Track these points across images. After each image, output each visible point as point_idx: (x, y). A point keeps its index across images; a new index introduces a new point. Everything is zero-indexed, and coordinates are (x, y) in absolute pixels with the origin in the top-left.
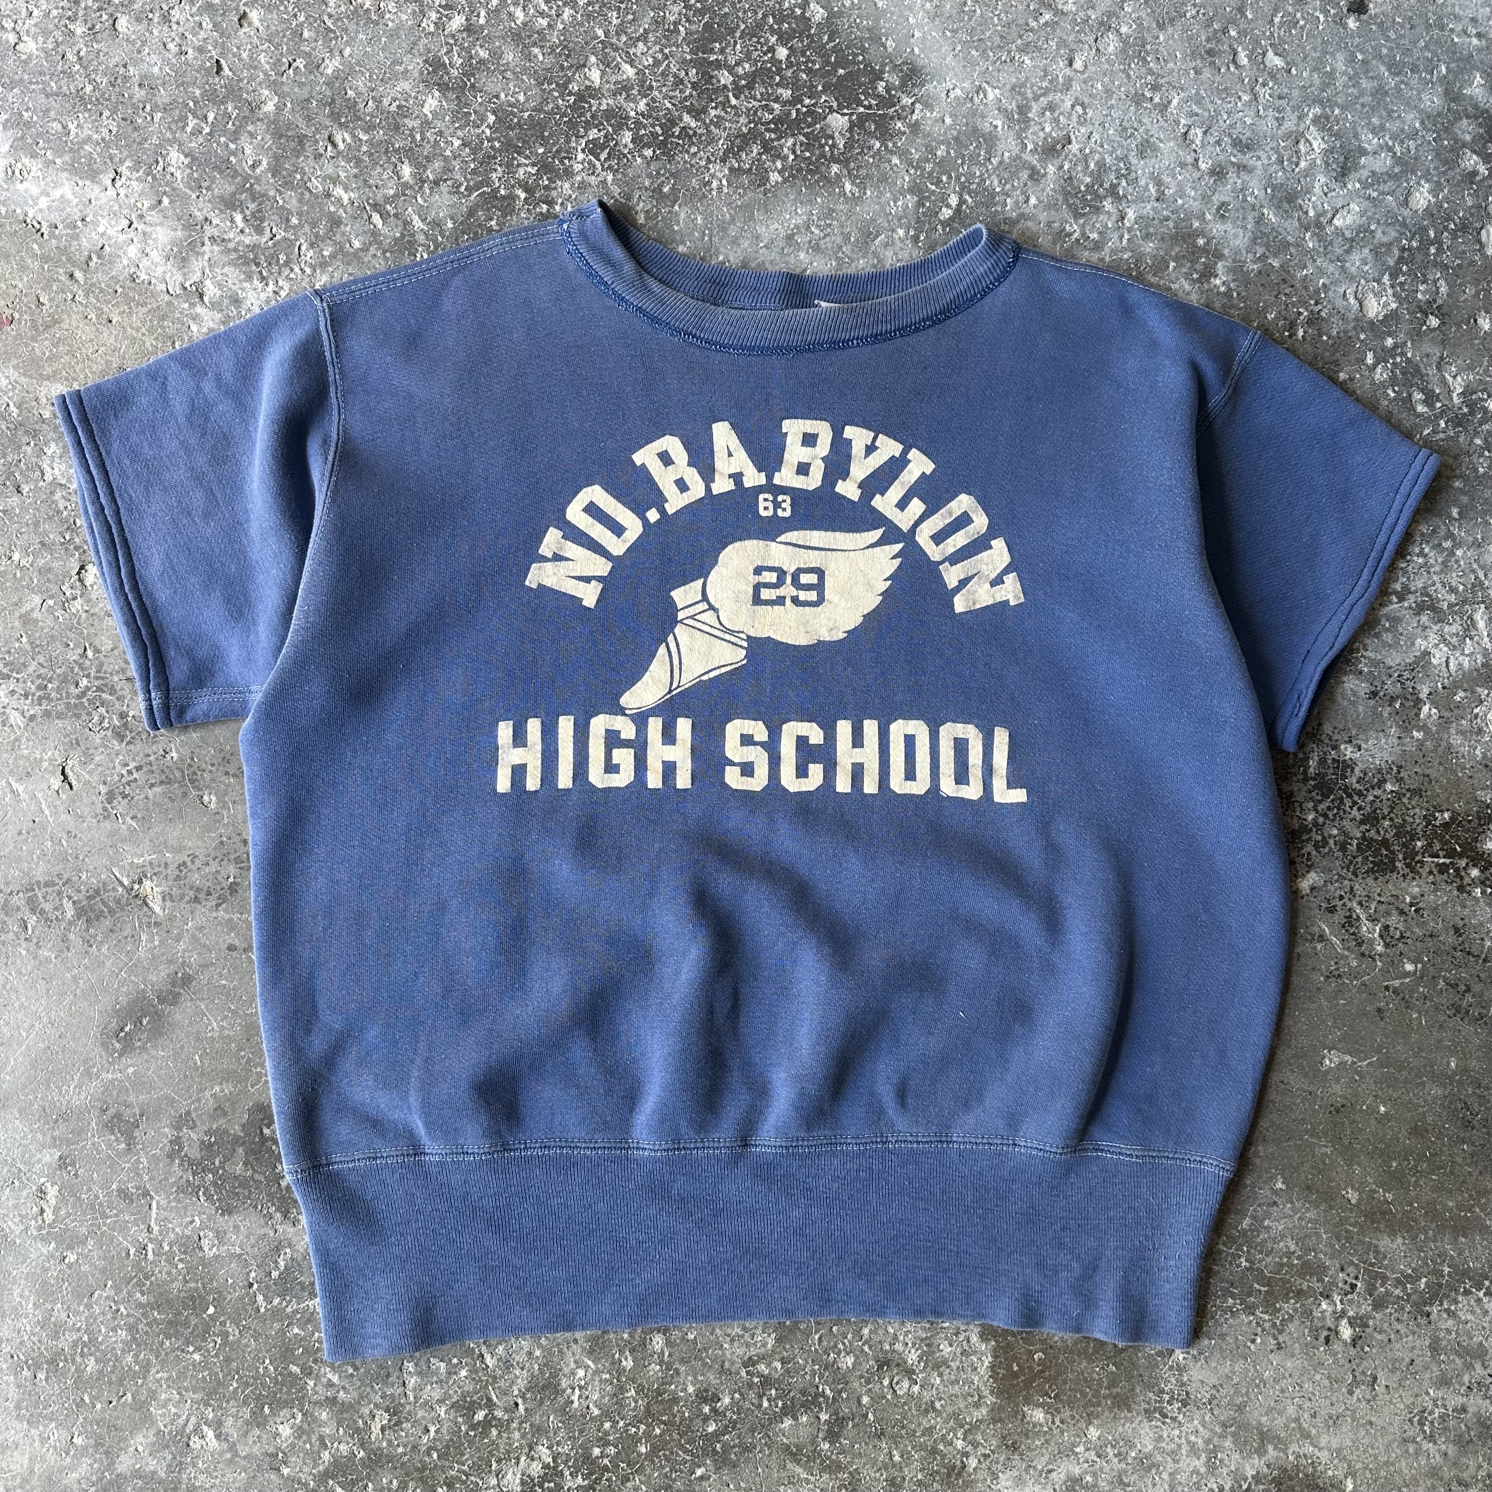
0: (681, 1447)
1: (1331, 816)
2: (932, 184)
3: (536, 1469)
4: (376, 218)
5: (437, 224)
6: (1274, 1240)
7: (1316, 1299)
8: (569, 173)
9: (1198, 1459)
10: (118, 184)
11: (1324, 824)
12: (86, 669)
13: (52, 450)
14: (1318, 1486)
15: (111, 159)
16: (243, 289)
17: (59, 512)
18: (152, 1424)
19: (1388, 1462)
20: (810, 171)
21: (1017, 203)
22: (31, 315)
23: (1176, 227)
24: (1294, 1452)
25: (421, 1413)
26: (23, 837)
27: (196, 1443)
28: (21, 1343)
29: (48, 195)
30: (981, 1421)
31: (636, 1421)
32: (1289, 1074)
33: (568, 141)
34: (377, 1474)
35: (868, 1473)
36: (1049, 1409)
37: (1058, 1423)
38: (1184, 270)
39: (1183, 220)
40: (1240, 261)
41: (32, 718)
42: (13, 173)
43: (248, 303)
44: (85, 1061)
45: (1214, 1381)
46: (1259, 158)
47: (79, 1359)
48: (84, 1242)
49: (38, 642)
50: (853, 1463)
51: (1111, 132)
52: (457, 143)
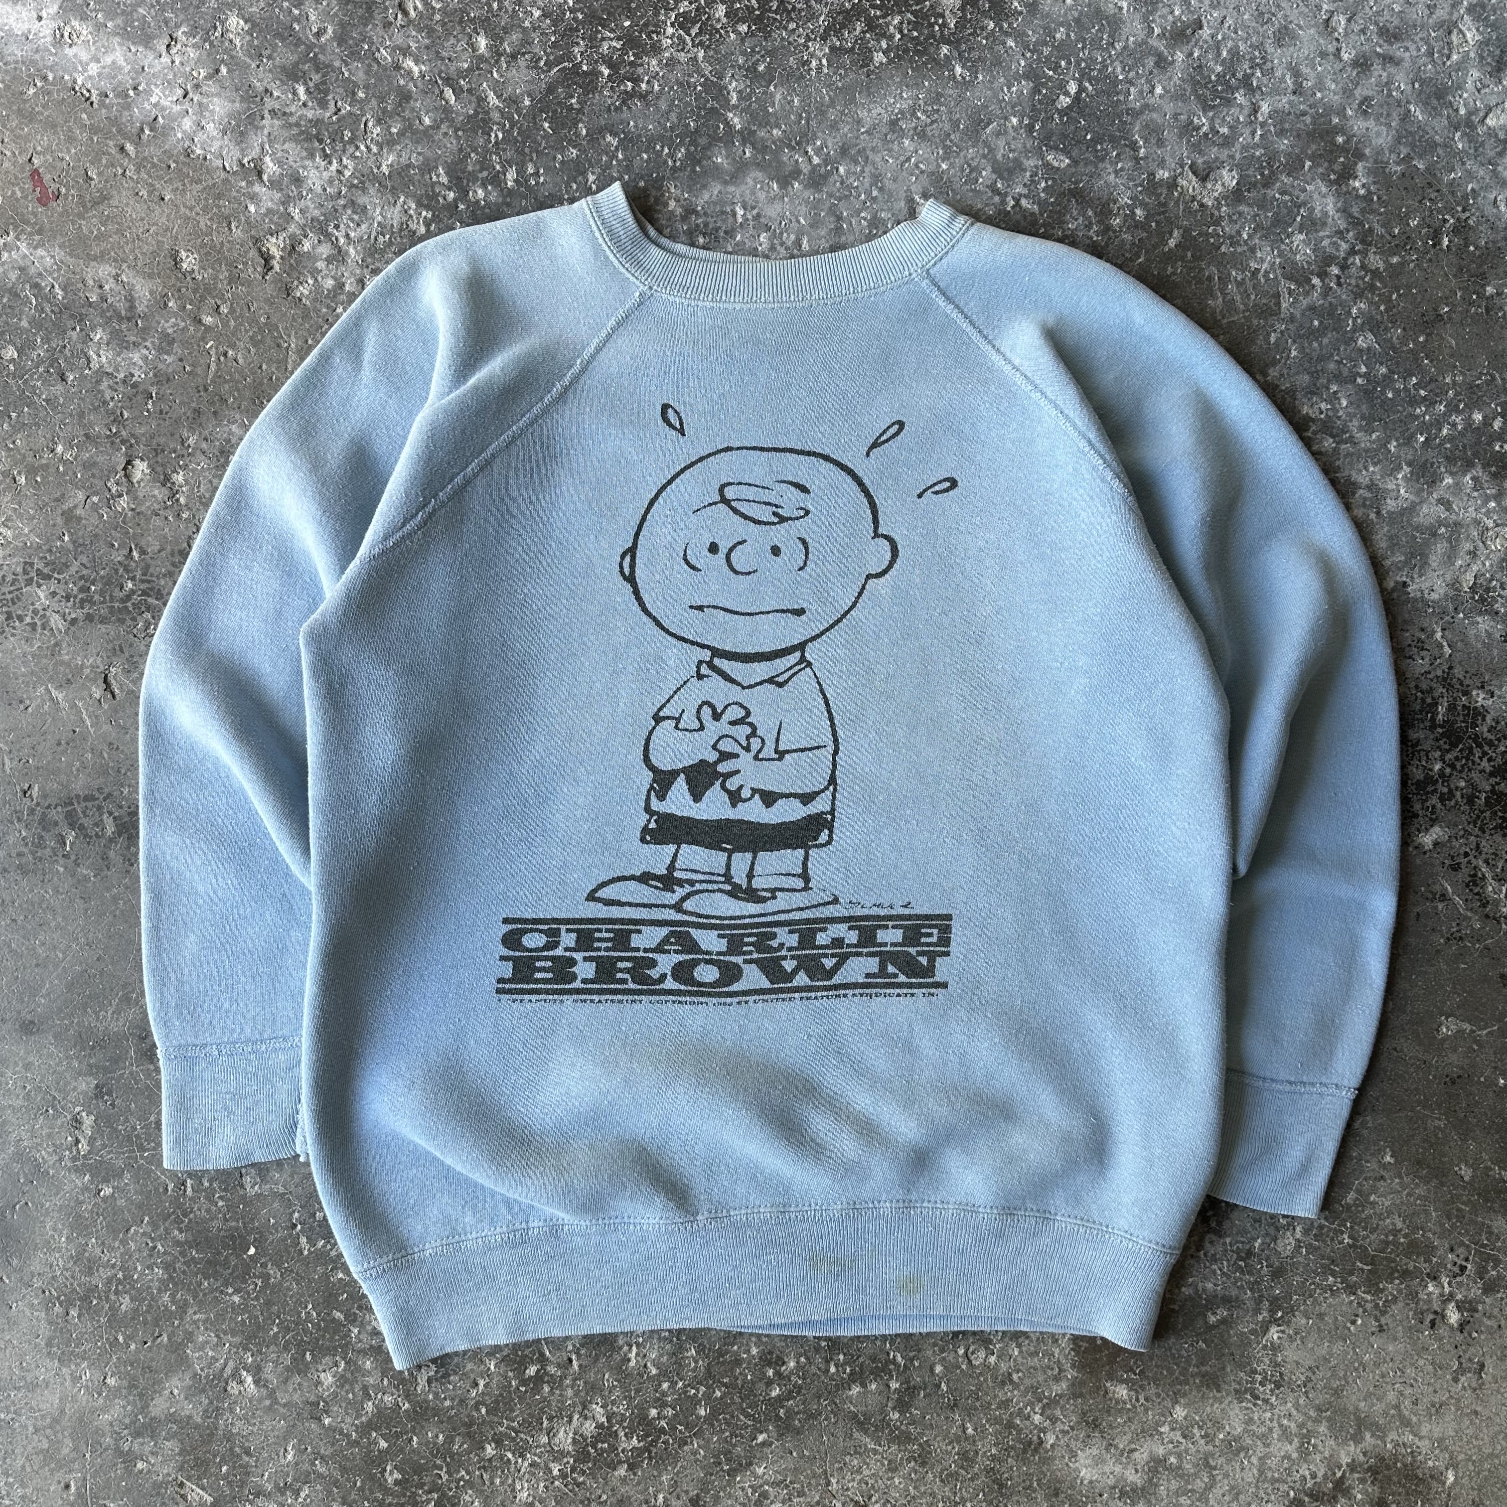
0: (743, 1412)
1: (1458, 767)
2: (1049, 69)
3: (589, 1428)
4: (449, 93)
5: (513, 101)
6: (1380, 1217)
7: (1422, 1280)
8: (656, 49)
9: (1291, 1443)
10: (173, 51)
11: (1451, 775)
12: (132, 571)
13: (98, 336)
14: (1417, 1477)
15: (166, 23)
16: (304, 168)
17: (105, 403)
18: (189, 1367)
19: (1492, 1454)
20: (917, 52)
21: (1141, 92)
22: (79, 190)
23: (1314, 123)
24: (1392, 1441)
25: (469, 1366)
26: (61, 748)
27: (234, 1388)
28: (54, 1278)
29: (98, 61)
30: (1061, 1396)
31: (696, 1382)
32: (1402, 1040)
33: (656, 14)
34: (423, 1427)
35: (939, 1446)
36: (1132, 1386)
37: (1142, 1401)
38: (1320, 170)
39: (1321, 115)
40: (1382, 162)
41: (74, 621)
42: (62, 36)
43: (310, 182)
44: (125, 986)
45: (1308, 1363)
46: (1407, 49)
47: (113, 1297)
48: (120, 1175)
49: (81, 541)
50: (923, 1434)
51: (1246, 17)
52: (537, 13)
